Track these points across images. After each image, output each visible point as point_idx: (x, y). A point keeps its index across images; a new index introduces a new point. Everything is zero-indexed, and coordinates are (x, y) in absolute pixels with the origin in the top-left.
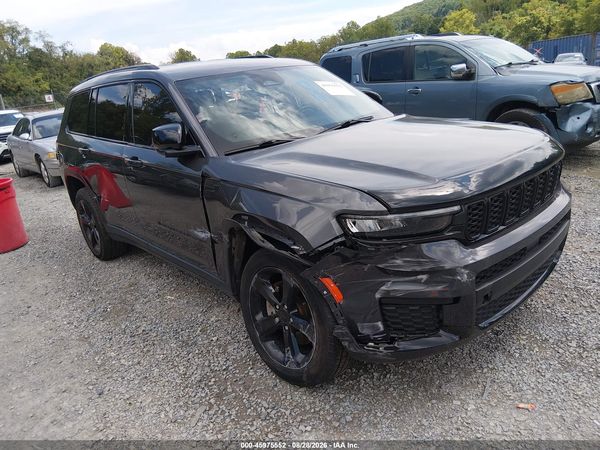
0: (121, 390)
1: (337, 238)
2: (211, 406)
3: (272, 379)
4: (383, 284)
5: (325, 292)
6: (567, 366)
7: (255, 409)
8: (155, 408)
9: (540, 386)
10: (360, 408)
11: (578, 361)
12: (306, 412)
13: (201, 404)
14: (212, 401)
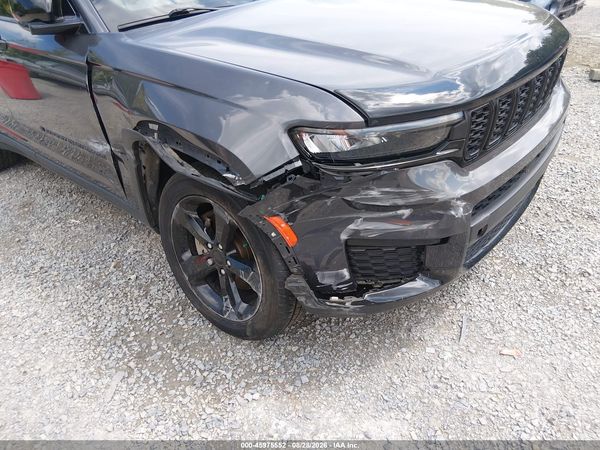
0: (12, 353)
1: (291, 162)
2: (130, 371)
3: (207, 330)
4: (351, 221)
5: (273, 234)
6: (550, 298)
7: (188, 372)
8: (58, 377)
9: (523, 324)
10: (317, 363)
11: (561, 291)
12: (252, 373)
13: (117, 369)
14: (132, 364)
